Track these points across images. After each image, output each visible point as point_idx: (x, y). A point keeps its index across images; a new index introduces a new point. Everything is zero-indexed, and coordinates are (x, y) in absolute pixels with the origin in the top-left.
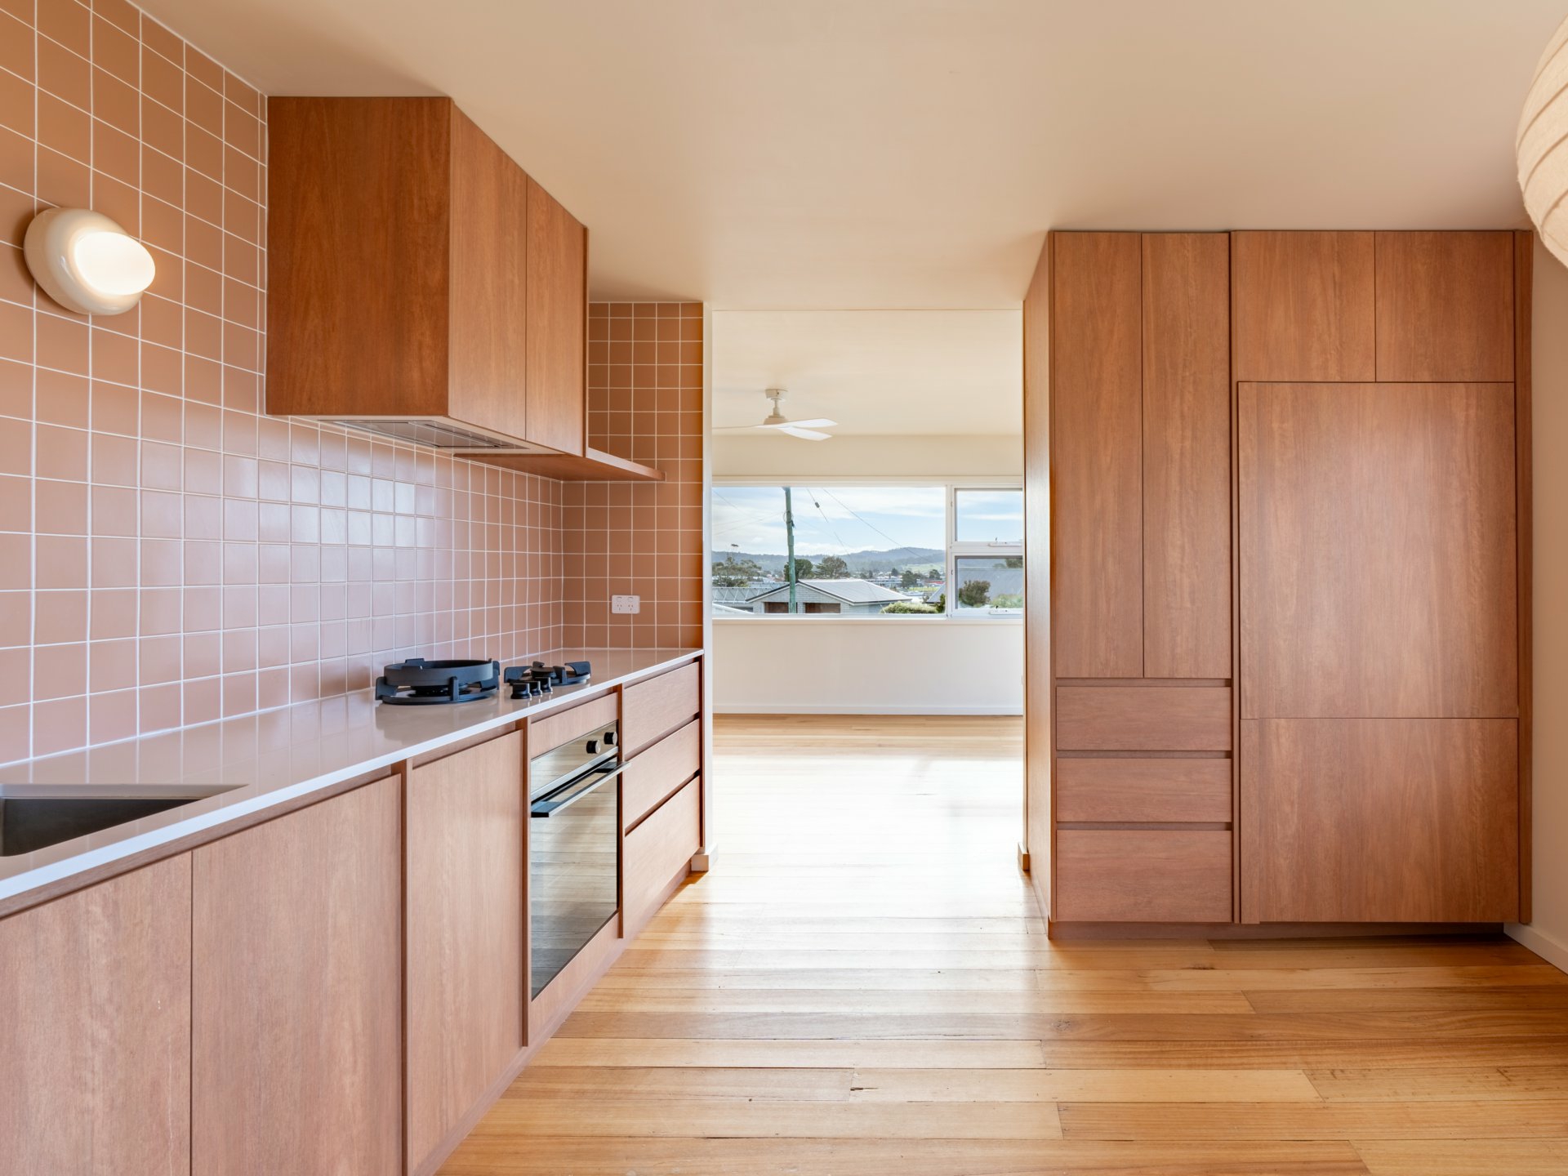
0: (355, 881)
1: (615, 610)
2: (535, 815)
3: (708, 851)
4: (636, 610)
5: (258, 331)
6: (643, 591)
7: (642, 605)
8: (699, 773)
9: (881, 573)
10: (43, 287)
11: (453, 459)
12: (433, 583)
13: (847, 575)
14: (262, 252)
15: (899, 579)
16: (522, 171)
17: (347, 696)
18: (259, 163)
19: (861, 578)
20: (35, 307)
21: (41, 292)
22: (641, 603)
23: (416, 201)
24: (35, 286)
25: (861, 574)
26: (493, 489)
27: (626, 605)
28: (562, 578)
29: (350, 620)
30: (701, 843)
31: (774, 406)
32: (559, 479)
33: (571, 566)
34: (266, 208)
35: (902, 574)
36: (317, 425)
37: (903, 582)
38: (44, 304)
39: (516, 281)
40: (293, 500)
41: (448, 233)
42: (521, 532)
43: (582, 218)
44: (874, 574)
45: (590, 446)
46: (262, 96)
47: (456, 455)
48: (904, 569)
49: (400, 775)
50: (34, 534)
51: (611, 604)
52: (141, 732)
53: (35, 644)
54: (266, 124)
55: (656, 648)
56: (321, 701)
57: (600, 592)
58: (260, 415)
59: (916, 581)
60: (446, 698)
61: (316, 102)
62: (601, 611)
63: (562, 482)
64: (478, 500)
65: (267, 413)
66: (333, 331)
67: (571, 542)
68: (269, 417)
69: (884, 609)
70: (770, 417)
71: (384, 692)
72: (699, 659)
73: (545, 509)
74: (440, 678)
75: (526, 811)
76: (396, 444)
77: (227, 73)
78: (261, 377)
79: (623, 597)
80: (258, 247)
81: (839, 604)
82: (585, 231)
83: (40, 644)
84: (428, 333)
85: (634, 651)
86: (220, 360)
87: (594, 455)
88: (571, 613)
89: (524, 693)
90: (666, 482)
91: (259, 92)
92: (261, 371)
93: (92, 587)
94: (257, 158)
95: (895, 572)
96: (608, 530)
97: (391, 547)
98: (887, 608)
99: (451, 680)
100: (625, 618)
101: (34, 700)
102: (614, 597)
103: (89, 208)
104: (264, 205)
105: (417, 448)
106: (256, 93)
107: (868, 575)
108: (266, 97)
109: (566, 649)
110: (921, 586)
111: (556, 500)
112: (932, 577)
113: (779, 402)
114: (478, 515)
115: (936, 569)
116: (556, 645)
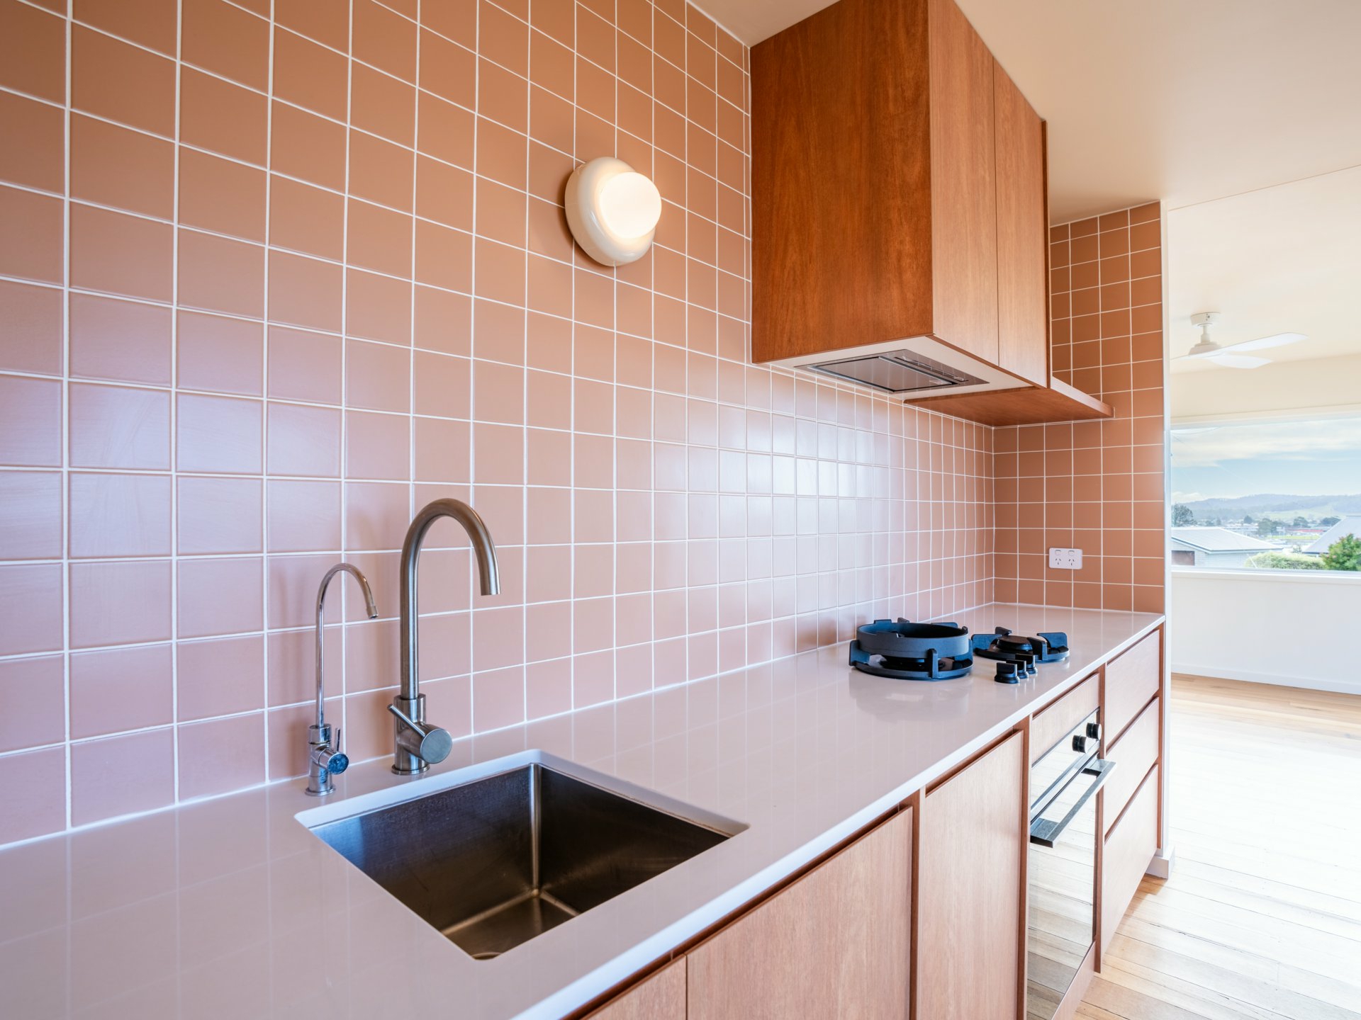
0: (865, 962)
1: (1053, 565)
2: (1034, 840)
3: (1166, 856)
4: (1078, 565)
5: (745, 279)
6: (1085, 543)
7: (1084, 560)
8: (1158, 763)
9: (1231, 520)
10: (580, 244)
11: (903, 405)
12: (887, 535)
13: (1194, 523)
14: (747, 199)
15: (1255, 526)
16: (989, 53)
17: (817, 652)
18: (745, 113)
19: (1207, 526)
20: (574, 263)
21: (579, 249)
22: (1083, 557)
23: (891, 92)
24: (574, 243)
25: (1206, 522)
26: (937, 437)
27: (1066, 559)
28: (994, 528)
29: (820, 574)
30: (1159, 846)
31: (1202, 333)
32: (991, 425)
33: (1003, 516)
34: (750, 156)
35: (1257, 522)
36: (792, 373)
37: (1259, 530)
38: (581, 261)
39: (988, 179)
40: (774, 451)
41: (928, 114)
42: (959, 479)
43: (1042, 111)
44: (1222, 521)
45: (1055, 375)
46: (745, 48)
47: (907, 401)
48: (1260, 516)
49: (911, 808)
50: (572, 488)
51: (1048, 557)
52: (656, 686)
53: (574, 598)
54: (749, 75)
55: (1102, 610)
56: (797, 657)
57: (1034, 543)
58: (747, 364)
59: (1275, 529)
60: (924, 674)
61: (790, 32)
62: (1036, 565)
63: (993, 428)
64: (924, 447)
65: (753, 362)
66: (810, 263)
67: (1001, 491)
68: (754, 366)
69: (1252, 558)
70: (1197, 345)
71: (858, 658)
72: (1161, 628)
73: (979, 456)
74: (916, 649)
75: (1026, 836)
76: (858, 391)
77: (719, 29)
78: (748, 325)
79: (1063, 550)
80: (744, 195)
81: (1193, 552)
82: (1044, 124)
83: (579, 597)
84: (908, 239)
85: (1074, 611)
86: (715, 310)
87: (1058, 386)
88: (1002, 565)
89: (1011, 676)
90: (1114, 419)
91: (744, 44)
92: (748, 320)
93: (617, 541)
94: (742, 108)
95: (1248, 520)
96: (1045, 477)
97: (853, 498)
98: (1255, 557)
99: (930, 653)
100: (1065, 573)
101: (575, 653)
102: (1052, 550)
103: (614, 157)
104: (749, 154)
105: (875, 395)
106: (741, 45)
107: (1214, 521)
108: (749, 48)
109: (997, 603)
110: (1282, 533)
111: (988, 449)
112: (1296, 525)
113: (1209, 327)
114: (925, 465)
115: (1302, 516)
116: (989, 600)
